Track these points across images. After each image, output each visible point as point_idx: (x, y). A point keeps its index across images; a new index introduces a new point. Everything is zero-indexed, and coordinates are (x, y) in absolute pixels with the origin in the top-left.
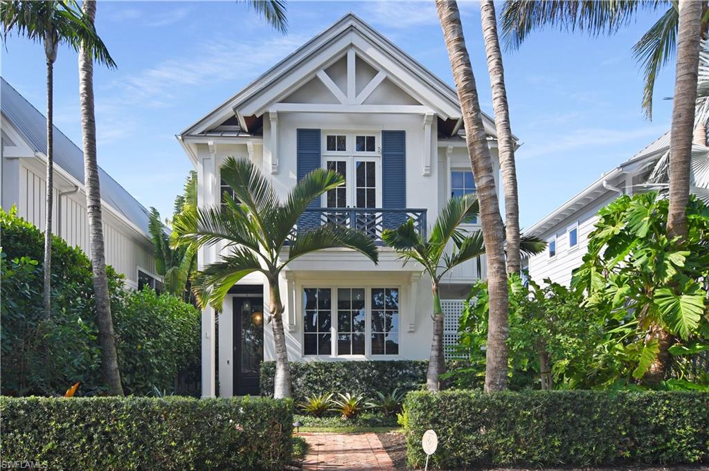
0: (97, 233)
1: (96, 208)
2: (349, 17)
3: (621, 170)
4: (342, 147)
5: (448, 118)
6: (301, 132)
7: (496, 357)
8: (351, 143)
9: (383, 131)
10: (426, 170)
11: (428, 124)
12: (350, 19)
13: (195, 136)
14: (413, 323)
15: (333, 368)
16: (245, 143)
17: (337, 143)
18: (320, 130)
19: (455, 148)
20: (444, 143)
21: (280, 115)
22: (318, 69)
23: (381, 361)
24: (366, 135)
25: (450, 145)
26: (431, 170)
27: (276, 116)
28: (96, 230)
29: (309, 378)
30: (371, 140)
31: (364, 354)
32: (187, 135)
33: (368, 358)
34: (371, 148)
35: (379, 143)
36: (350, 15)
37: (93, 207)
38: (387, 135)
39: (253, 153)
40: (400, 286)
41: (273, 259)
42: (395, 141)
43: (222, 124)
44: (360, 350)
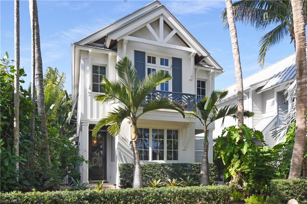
0: (41, 90)
1: (41, 76)
2: (156, 2)
3: (250, 87)
4: (154, 62)
5: (201, 56)
6: (136, 52)
7: (299, 163)
8: (158, 61)
9: (172, 57)
10: (191, 77)
11: (193, 57)
12: (157, 3)
13: (82, 46)
14: (185, 146)
15: (157, 166)
16: (107, 53)
17: (152, 60)
18: (145, 52)
19: (200, 70)
20: (197, 67)
21: (129, 42)
22: (147, 23)
23: (178, 164)
24: (164, 58)
25: (199, 68)
26: (192, 78)
27: (127, 42)
28: (41, 88)
29: (146, 172)
30: (167, 61)
31: (163, 160)
32: (77, 45)
33: (166, 162)
34: (167, 64)
35: (170, 63)
36: (157, 1)
37: (39, 75)
38: (174, 59)
39: (110, 59)
40: (179, 129)
41: (134, 113)
42: (177, 63)
43: (94, 42)
44: (162, 158)
